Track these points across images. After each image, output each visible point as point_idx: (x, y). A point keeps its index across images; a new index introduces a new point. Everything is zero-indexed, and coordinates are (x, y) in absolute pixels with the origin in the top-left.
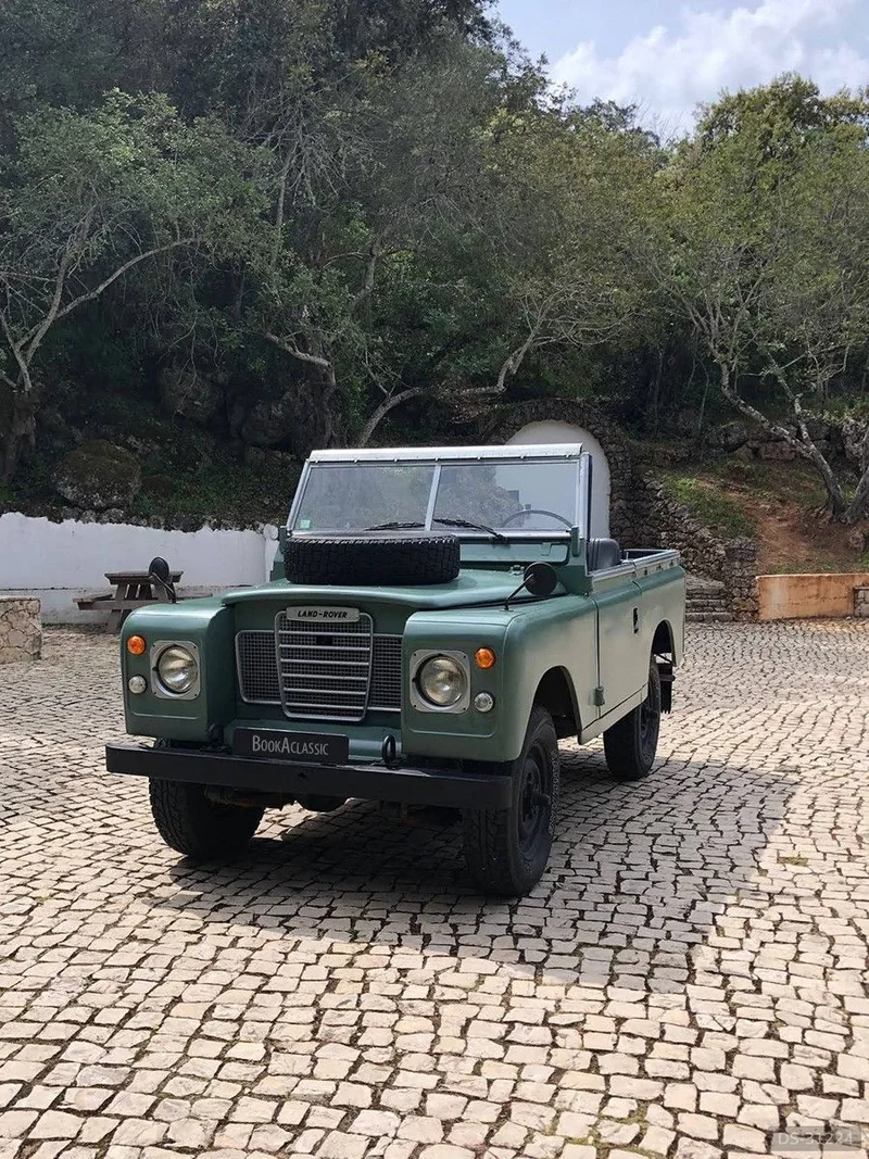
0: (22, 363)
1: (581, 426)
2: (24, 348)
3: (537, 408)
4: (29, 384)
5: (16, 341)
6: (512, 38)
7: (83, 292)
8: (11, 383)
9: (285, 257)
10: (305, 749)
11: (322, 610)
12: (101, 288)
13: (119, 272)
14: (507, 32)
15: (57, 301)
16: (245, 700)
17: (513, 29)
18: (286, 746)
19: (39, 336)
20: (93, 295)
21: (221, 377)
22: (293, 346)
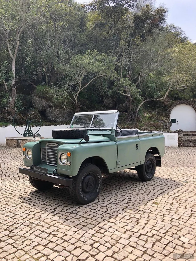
0: (75, 99)
1: (189, 105)
2: (76, 96)
3: (179, 102)
4: (77, 102)
5: (74, 95)
6: (181, 29)
7: (84, 86)
8: (74, 102)
9: (118, 77)
10: (42, 171)
11: (52, 143)
12: (87, 85)
13: (90, 82)
14: (180, 28)
15: (80, 87)
16: (42, 160)
17: (181, 28)
18: (39, 170)
19: (78, 94)
20: (86, 86)
21: (114, 99)
22: (123, 93)
